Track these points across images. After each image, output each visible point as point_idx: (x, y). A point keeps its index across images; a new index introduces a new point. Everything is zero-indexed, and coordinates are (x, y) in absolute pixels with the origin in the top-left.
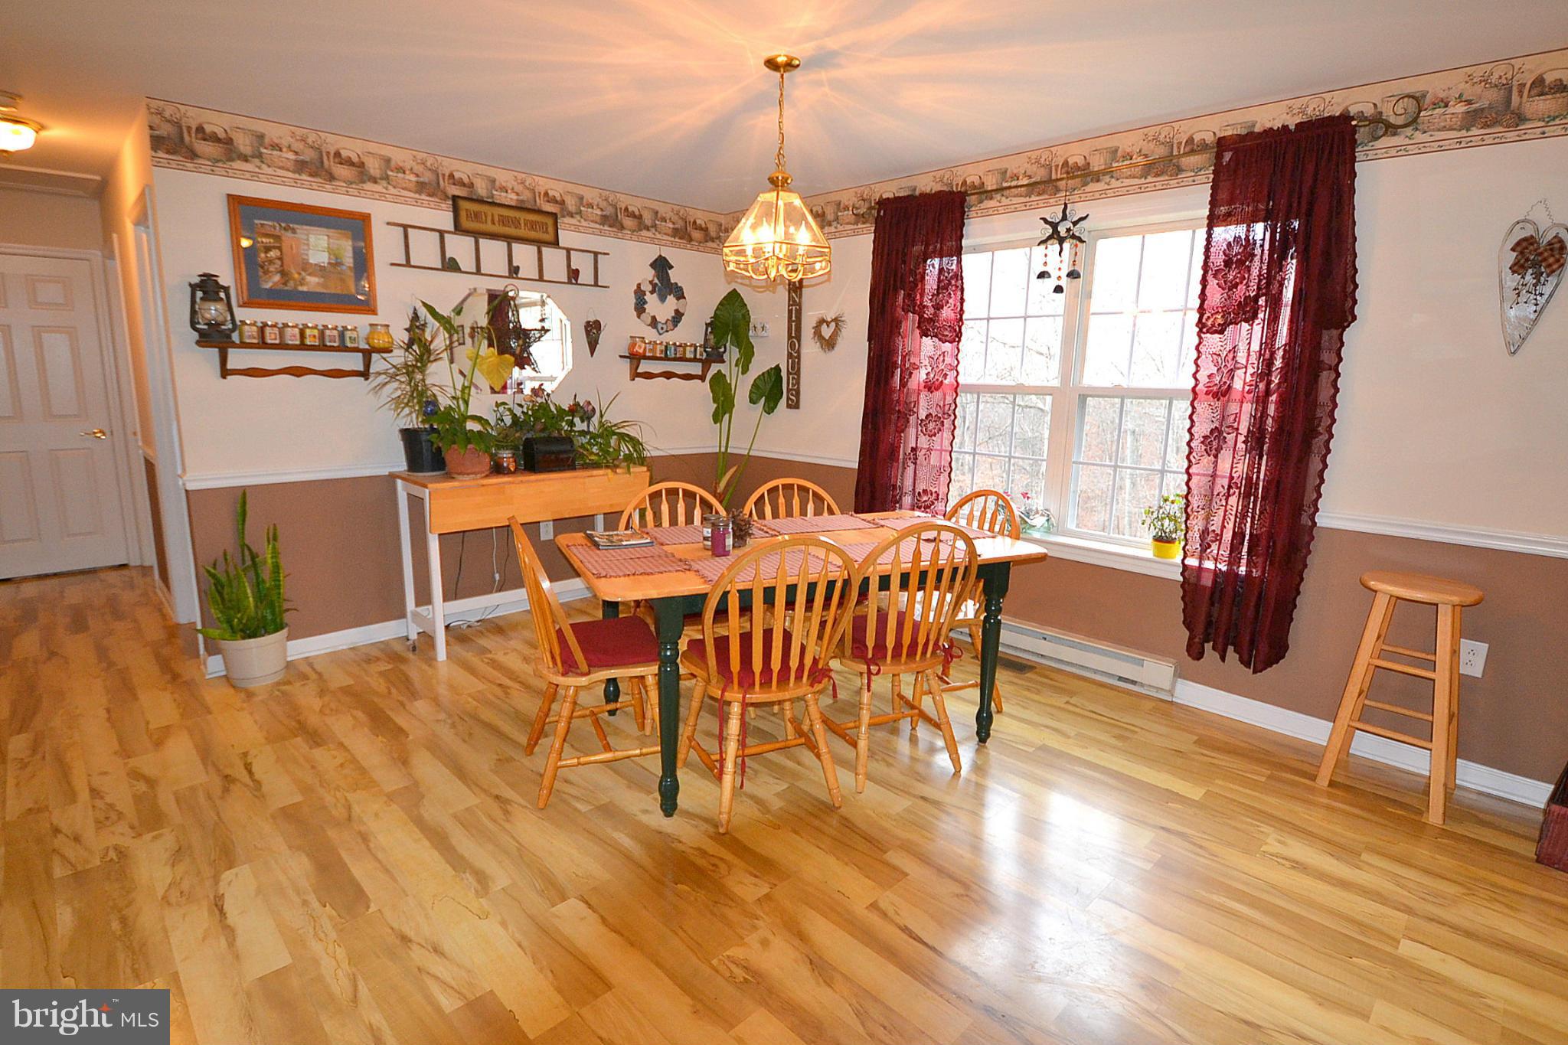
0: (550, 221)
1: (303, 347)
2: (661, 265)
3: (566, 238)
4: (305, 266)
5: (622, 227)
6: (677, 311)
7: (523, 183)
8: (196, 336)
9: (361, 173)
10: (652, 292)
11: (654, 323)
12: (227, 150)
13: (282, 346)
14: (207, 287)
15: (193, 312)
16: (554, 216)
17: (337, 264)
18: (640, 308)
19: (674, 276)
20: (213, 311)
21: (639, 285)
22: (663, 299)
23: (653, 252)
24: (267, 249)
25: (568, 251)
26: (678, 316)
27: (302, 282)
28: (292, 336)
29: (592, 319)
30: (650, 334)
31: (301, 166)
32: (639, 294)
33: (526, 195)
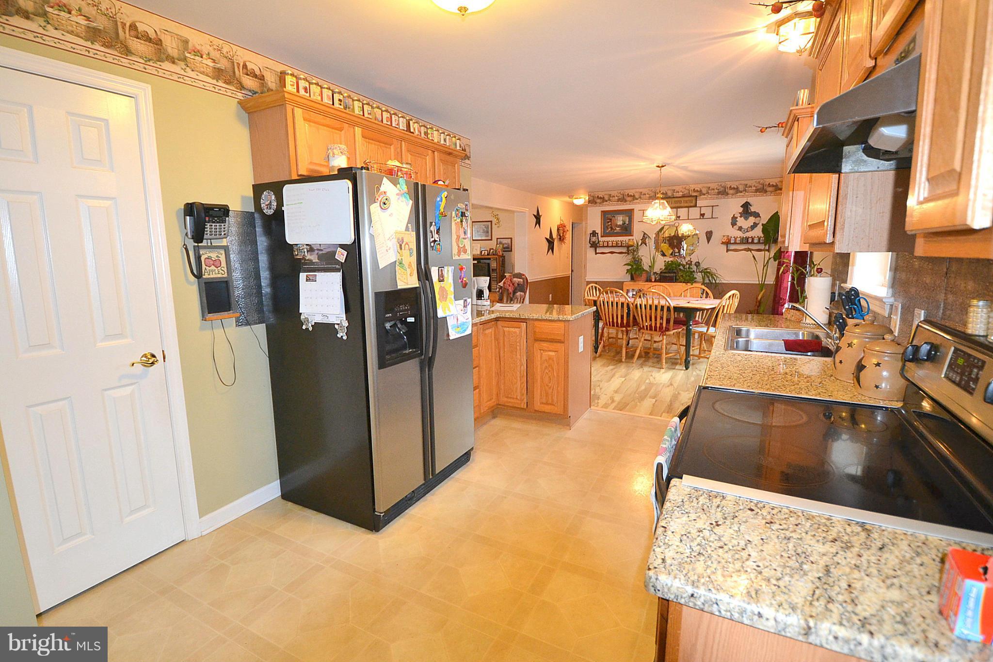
0: (694, 199)
1: (612, 246)
2: (746, 206)
3: (699, 203)
4: (617, 226)
5: (728, 194)
6: (754, 223)
7: (685, 188)
8: (590, 245)
9: (634, 197)
10: (741, 217)
11: (740, 229)
12: (603, 200)
13: (608, 246)
14: (594, 233)
15: (590, 239)
16: (696, 196)
17: (624, 224)
18: (734, 224)
19: (753, 209)
20: (594, 239)
21: (734, 215)
22: (746, 219)
23: (743, 201)
24: (608, 222)
25: (701, 207)
26: (755, 225)
27: (616, 229)
28: (606, 244)
29: (709, 230)
30: (739, 234)
31: (619, 200)
32: (734, 219)
33: (686, 192)
